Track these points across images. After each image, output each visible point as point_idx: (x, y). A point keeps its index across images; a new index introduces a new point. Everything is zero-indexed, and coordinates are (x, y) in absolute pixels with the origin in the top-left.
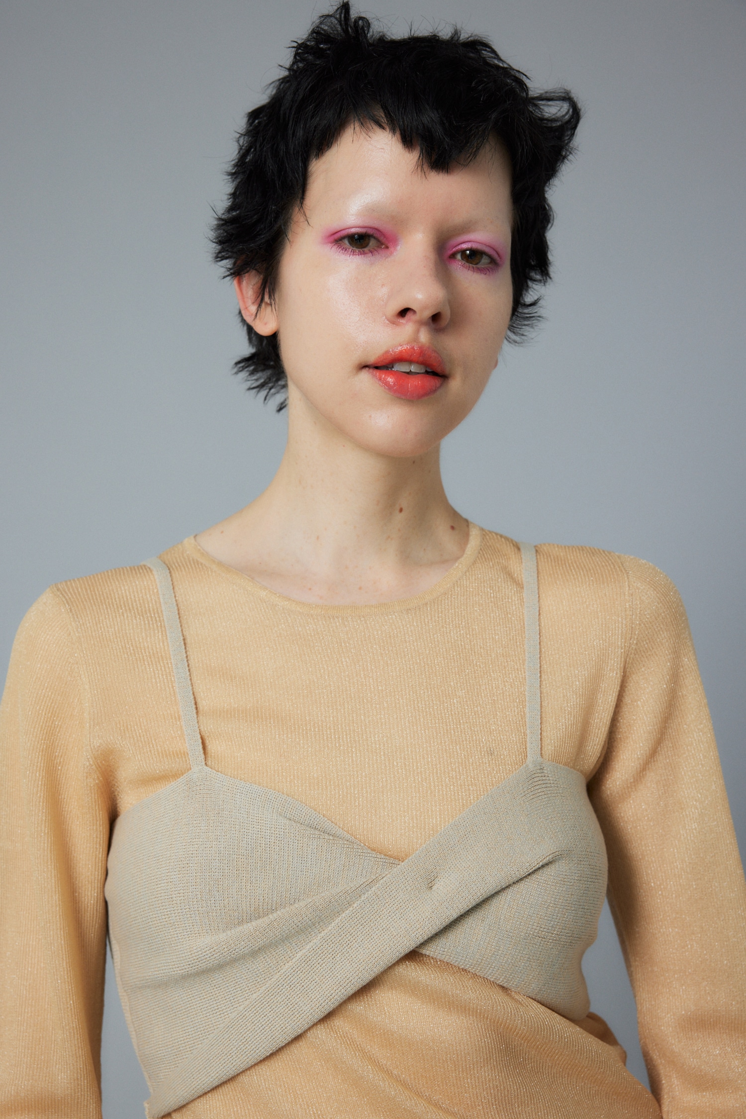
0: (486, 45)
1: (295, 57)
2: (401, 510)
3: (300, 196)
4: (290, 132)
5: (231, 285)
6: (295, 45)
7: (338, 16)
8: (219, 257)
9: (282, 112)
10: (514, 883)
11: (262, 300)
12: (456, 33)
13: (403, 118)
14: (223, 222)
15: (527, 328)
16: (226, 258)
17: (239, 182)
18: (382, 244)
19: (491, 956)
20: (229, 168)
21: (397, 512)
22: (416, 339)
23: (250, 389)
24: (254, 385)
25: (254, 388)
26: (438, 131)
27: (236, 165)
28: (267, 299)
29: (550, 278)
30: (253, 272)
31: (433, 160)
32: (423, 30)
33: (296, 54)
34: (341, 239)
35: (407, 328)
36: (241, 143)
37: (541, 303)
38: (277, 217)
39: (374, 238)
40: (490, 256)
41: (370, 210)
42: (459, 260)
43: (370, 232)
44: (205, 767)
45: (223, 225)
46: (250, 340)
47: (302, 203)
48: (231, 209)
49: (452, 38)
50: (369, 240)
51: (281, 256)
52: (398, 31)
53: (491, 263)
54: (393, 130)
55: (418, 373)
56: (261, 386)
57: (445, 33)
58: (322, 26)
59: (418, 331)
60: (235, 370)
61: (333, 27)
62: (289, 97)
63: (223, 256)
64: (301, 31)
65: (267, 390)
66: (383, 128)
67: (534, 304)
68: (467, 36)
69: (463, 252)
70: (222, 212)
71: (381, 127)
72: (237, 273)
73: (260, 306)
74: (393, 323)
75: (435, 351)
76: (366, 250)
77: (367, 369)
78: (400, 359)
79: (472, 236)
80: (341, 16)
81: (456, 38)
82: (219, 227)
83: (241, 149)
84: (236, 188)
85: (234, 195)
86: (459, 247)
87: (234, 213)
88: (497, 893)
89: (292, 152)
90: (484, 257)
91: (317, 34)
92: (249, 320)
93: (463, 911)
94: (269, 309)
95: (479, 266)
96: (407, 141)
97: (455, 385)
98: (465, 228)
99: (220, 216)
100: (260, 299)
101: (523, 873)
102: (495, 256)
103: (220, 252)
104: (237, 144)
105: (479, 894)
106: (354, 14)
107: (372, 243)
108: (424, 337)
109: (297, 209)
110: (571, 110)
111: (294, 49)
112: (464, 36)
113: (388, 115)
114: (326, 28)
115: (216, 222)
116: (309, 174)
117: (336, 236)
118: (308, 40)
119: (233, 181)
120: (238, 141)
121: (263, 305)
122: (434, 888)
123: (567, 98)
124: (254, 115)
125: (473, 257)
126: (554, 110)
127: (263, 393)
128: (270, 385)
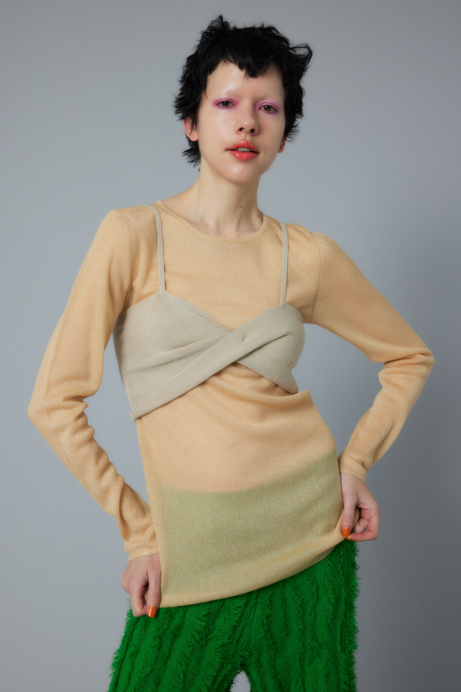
0: (274, 28)
1: (202, 37)
2: (241, 207)
3: (204, 88)
4: (200, 65)
5: (182, 123)
6: (203, 32)
7: (219, 21)
8: (177, 113)
9: (197, 58)
10: (272, 341)
11: (193, 127)
12: (263, 25)
13: (239, 59)
14: (177, 99)
15: (294, 136)
16: (180, 113)
17: (184, 84)
18: (234, 105)
19: (262, 366)
20: (180, 79)
21: (240, 207)
22: (245, 139)
23: (188, 162)
24: (190, 161)
25: (190, 162)
26: (252, 64)
27: (182, 78)
28: (194, 128)
29: (303, 116)
30: (189, 117)
31: (250, 73)
32: (249, 25)
33: (202, 36)
34: (219, 103)
35: (243, 135)
36: (184, 69)
37: (299, 125)
38: (196, 97)
39: (231, 102)
40: (273, 107)
41: (229, 93)
42: (263, 110)
43: (228, 100)
44: (165, 290)
45: (178, 100)
46: (189, 144)
47: (205, 91)
48: (180, 94)
49: (261, 27)
50: (229, 103)
51: (198, 111)
52: (240, 26)
53: (274, 110)
54: (235, 64)
55: (247, 151)
56: (192, 161)
57: (258, 25)
58: (212, 25)
59: (246, 136)
60: (183, 155)
61: (217, 25)
62: (200, 52)
63: (178, 112)
64: (204, 27)
65: (195, 163)
66: (232, 63)
67: (296, 126)
68: (267, 26)
69: (264, 106)
70: (177, 95)
71: (232, 62)
72: (183, 118)
73: (192, 130)
74: (237, 133)
75: (252, 143)
76: (228, 107)
77: (229, 151)
78: (240, 146)
79: (266, 101)
80: (220, 21)
81: (263, 27)
82: (176, 101)
83: (184, 72)
84: (183, 86)
85: (182, 89)
86: (262, 105)
87: (182, 96)
88: (266, 344)
89: (201, 73)
90: (272, 108)
91: (211, 28)
92: (188, 136)
93: (254, 349)
94: (195, 131)
95: (270, 111)
96: (241, 67)
97: (261, 156)
98: (263, 98)
99: (177, 97)
100: (192, 128)
101: (276, 338)
102: (276, 107)
103: (177, 111)
104: (182, 70)
105: (260, 343)
106: (224, 20)
107: (230, 105)
108: (248, 138)
109: (203, 94)
110: (308, 52)
111: (202, 34)
112: (266, 26)
113: (234, 58)
114: (214, 25)
115: (175, 100)
116: (207, 80)
117: (217, 102)
118: (207, 30)
119: (181, 84)
120: (183, 69)
121: (193, 130)
122: (244, 340)
123: (307, 47)
124: (189, 58)
125: (268, 108)
126: (302, 52)
127: (193, 164)
128: (196, 161)
